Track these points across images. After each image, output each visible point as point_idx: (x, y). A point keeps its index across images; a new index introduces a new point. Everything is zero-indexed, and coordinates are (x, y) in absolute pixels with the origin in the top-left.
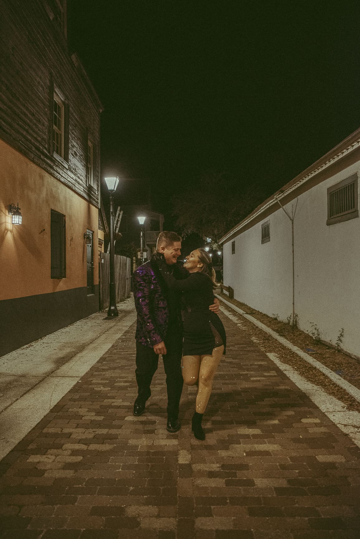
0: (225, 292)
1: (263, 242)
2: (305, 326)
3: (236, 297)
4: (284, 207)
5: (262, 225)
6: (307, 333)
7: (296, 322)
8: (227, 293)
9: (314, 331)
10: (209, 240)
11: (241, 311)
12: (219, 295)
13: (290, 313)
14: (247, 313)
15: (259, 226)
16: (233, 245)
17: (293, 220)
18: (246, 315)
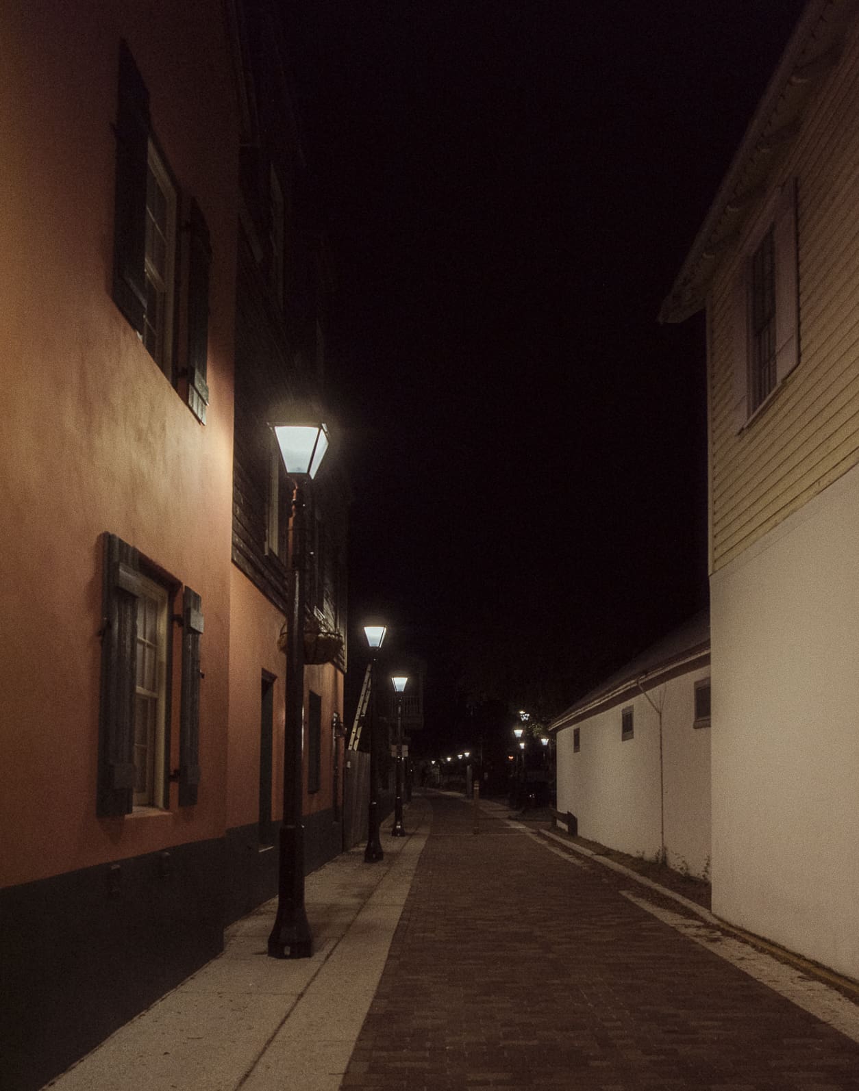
0: (561, 824)
1: (624, 739)
2: (675, 863)
3: (580, 833)
4: (647, 692)
5: (623, 710)
6: (674, 868)
7: (665, 857)
8: (564, 826)
9: (683, 865)
10: (524, 716)
11: (588, 852)
12: (549, 830)
13: (658, 847)
14: (598, 854)
15: (618, 710)
16: (577, 734)
17: (661, 713)
18: (597, 856)
